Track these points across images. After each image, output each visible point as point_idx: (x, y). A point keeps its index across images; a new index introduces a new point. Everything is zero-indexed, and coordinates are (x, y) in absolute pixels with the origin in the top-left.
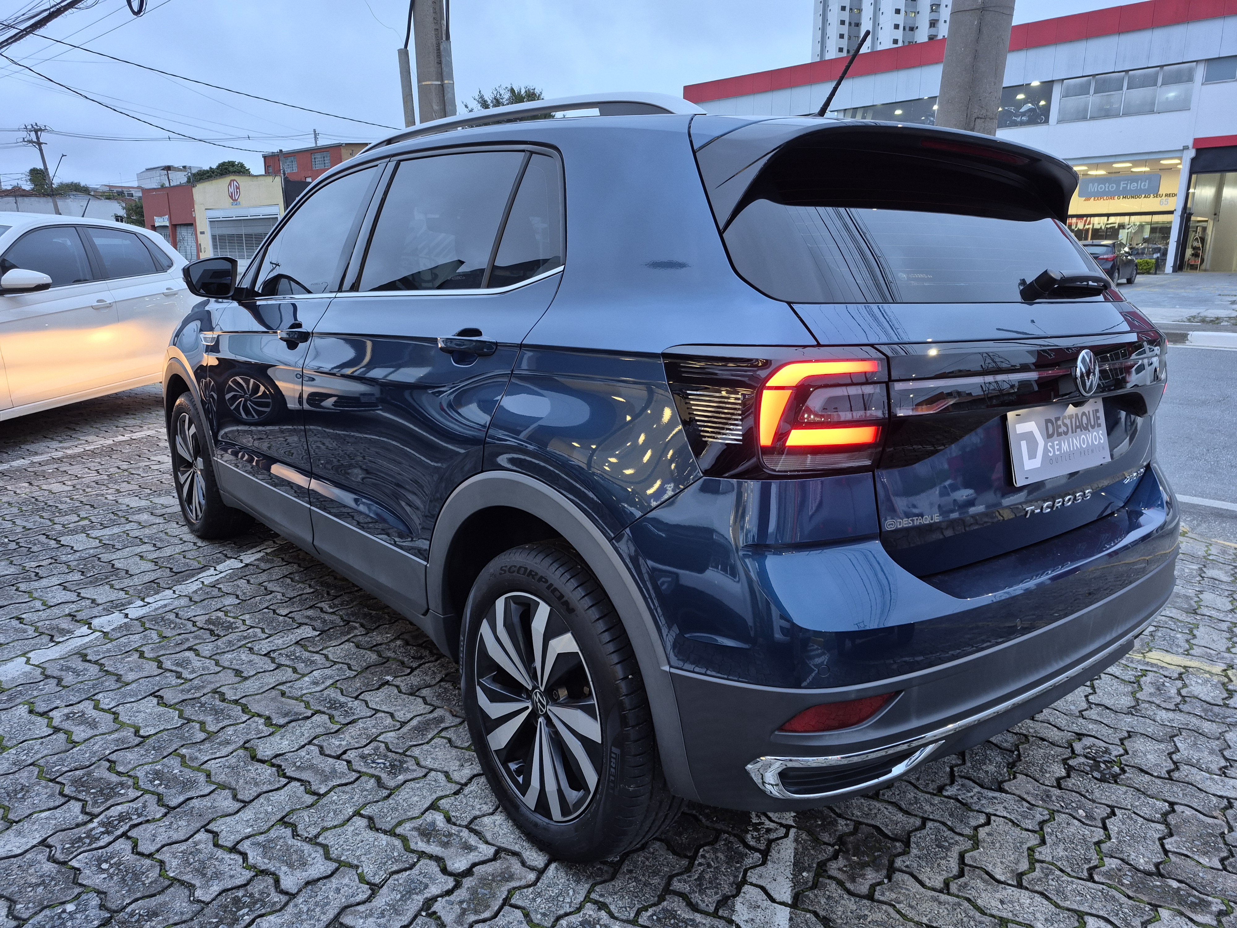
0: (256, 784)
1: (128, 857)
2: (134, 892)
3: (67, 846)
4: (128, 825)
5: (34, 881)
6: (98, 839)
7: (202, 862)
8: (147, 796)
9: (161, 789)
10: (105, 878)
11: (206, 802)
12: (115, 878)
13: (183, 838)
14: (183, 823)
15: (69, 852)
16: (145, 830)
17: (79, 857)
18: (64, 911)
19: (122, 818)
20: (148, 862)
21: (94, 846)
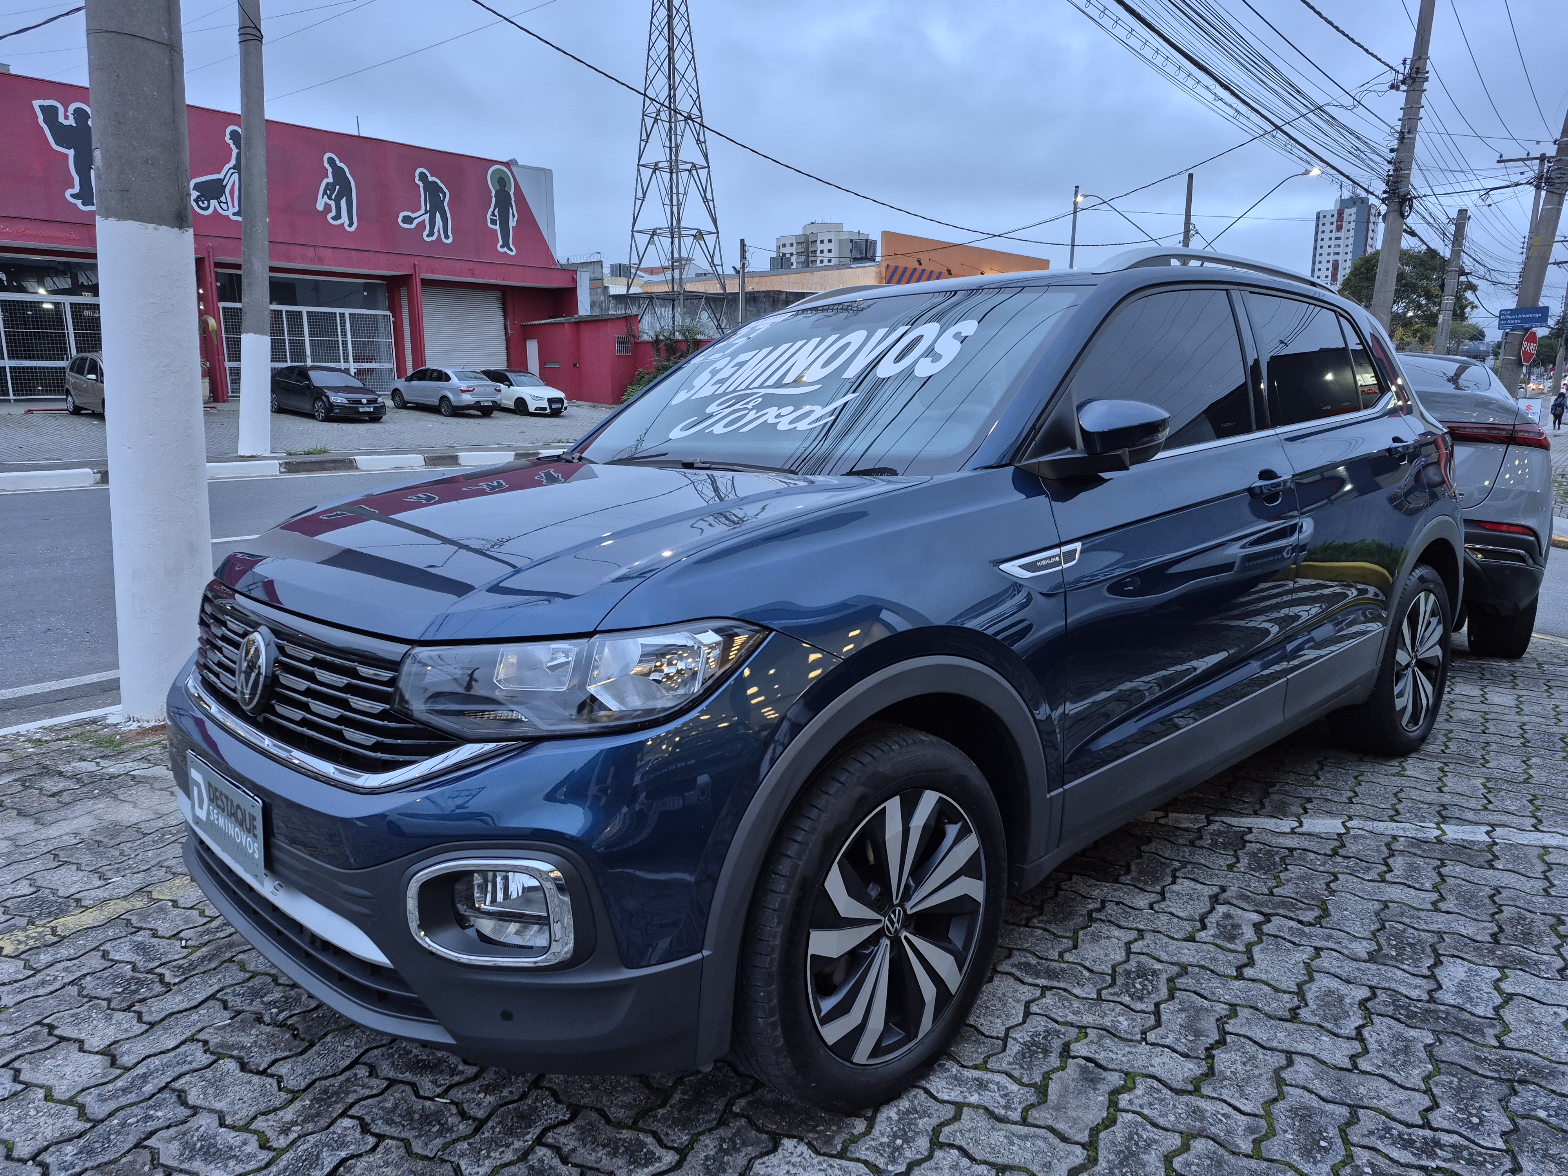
0: (1253, 1058)
1: (1447, 1108)
2: (1476, 1081)
3: (1489, 1166)
4: (1411, 1130)
5: (1553, 1165)
6: (1453, 1146)
7: (1395, 1054)
8: (1355, 1139)
9: (1332, 1132)
10: (1487, 1111)
11: (1316, 1085)
12: (1477, 1105)
13: (1382, 1080)
14: (1362, 1090)
15: (1493, 1159)
16: (1403, 1113)
17: (1490, 1145)
18: (1549, 1116)
19: (1407, 1144)
20: (1435, 1091)
21: (1466, 1143)
